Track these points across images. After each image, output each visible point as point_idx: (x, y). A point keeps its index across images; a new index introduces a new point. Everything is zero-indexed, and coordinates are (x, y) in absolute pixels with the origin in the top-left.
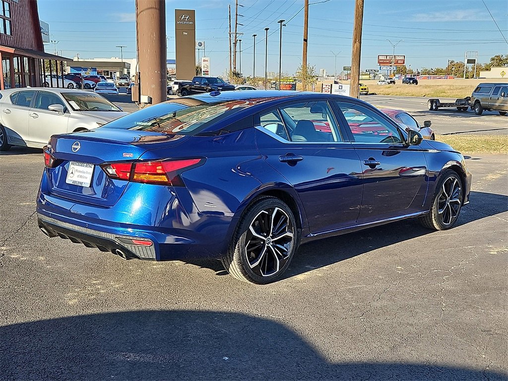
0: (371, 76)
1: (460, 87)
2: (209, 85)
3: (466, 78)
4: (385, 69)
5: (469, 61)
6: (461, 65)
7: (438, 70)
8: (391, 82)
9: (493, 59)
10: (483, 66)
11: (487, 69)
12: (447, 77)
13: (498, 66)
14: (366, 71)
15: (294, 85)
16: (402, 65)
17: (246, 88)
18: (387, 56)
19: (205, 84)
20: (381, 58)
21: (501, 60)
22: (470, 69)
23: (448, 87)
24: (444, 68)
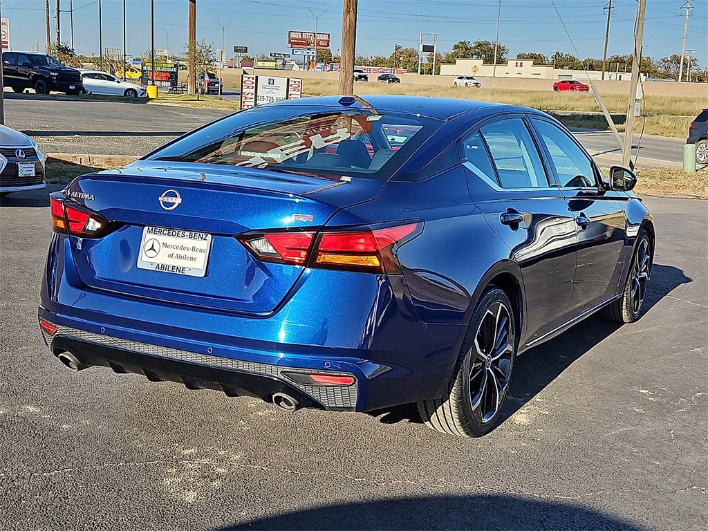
0: (278, 64)
1: (423, 88)
2: (32, 67)
3: (421, 74)
4: (301, 53)
5: (426, 48)
6: (412, 54)
7: (378, 59)
8: (360, 77)
9: (456, 47)
10: (444, 57)
11: (450, 61)
12: (394, 70)
13: (464, 57)
14: (271, 55)
15: (174, 73)
16: (325, 48)
17: (96, 74)
18: (302, 33)
19: (25, 65)
20: (292, 35)
21: (467, 49)
22: (425, 61)
23: (407, 87)
24: (388, 57)
